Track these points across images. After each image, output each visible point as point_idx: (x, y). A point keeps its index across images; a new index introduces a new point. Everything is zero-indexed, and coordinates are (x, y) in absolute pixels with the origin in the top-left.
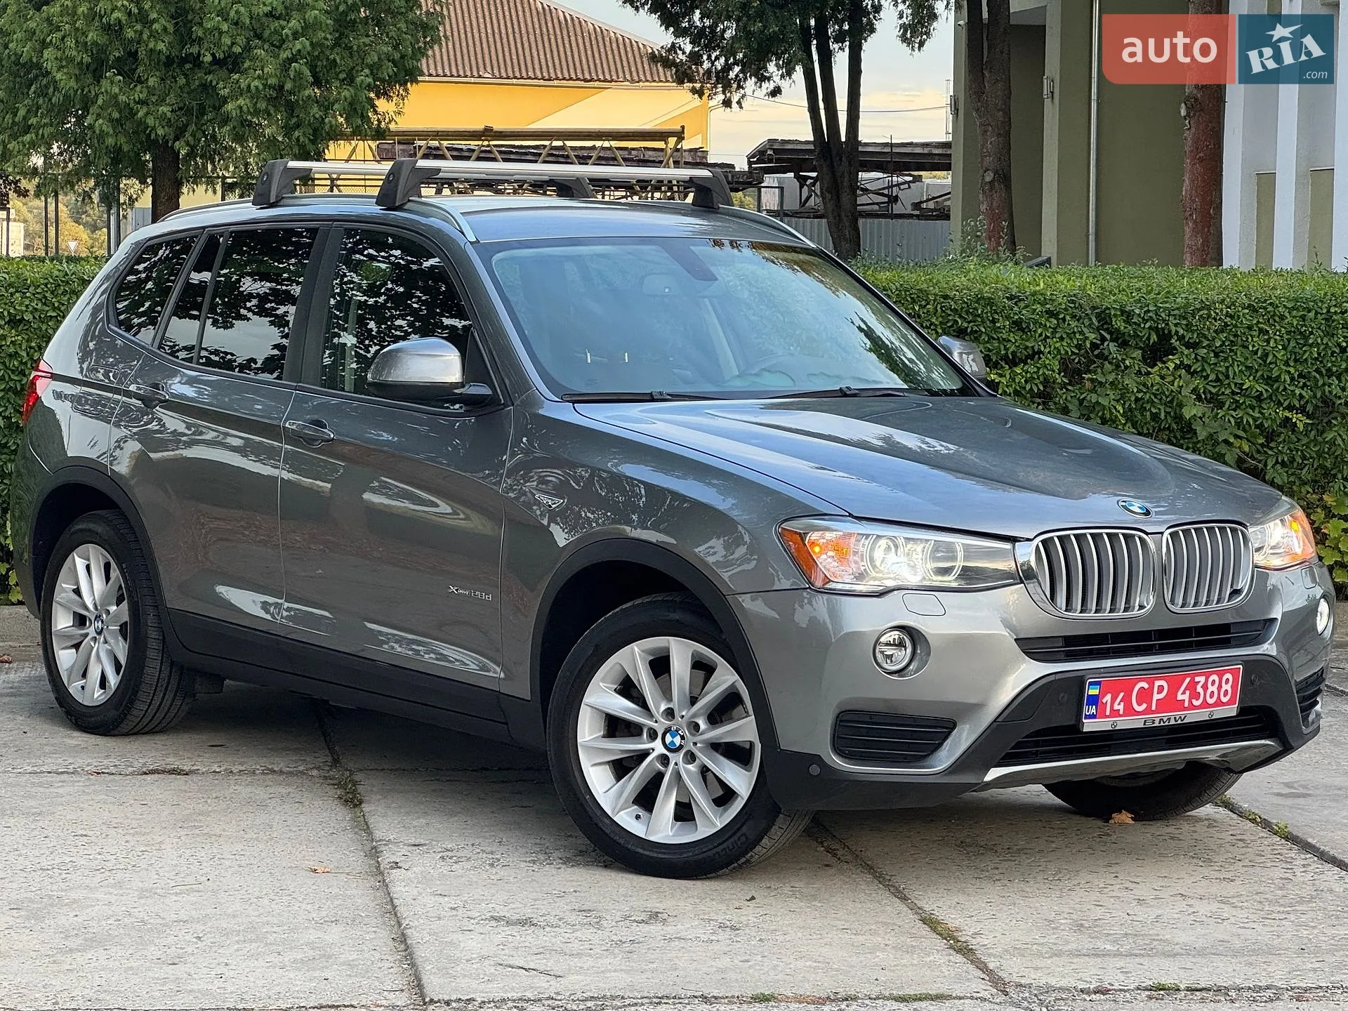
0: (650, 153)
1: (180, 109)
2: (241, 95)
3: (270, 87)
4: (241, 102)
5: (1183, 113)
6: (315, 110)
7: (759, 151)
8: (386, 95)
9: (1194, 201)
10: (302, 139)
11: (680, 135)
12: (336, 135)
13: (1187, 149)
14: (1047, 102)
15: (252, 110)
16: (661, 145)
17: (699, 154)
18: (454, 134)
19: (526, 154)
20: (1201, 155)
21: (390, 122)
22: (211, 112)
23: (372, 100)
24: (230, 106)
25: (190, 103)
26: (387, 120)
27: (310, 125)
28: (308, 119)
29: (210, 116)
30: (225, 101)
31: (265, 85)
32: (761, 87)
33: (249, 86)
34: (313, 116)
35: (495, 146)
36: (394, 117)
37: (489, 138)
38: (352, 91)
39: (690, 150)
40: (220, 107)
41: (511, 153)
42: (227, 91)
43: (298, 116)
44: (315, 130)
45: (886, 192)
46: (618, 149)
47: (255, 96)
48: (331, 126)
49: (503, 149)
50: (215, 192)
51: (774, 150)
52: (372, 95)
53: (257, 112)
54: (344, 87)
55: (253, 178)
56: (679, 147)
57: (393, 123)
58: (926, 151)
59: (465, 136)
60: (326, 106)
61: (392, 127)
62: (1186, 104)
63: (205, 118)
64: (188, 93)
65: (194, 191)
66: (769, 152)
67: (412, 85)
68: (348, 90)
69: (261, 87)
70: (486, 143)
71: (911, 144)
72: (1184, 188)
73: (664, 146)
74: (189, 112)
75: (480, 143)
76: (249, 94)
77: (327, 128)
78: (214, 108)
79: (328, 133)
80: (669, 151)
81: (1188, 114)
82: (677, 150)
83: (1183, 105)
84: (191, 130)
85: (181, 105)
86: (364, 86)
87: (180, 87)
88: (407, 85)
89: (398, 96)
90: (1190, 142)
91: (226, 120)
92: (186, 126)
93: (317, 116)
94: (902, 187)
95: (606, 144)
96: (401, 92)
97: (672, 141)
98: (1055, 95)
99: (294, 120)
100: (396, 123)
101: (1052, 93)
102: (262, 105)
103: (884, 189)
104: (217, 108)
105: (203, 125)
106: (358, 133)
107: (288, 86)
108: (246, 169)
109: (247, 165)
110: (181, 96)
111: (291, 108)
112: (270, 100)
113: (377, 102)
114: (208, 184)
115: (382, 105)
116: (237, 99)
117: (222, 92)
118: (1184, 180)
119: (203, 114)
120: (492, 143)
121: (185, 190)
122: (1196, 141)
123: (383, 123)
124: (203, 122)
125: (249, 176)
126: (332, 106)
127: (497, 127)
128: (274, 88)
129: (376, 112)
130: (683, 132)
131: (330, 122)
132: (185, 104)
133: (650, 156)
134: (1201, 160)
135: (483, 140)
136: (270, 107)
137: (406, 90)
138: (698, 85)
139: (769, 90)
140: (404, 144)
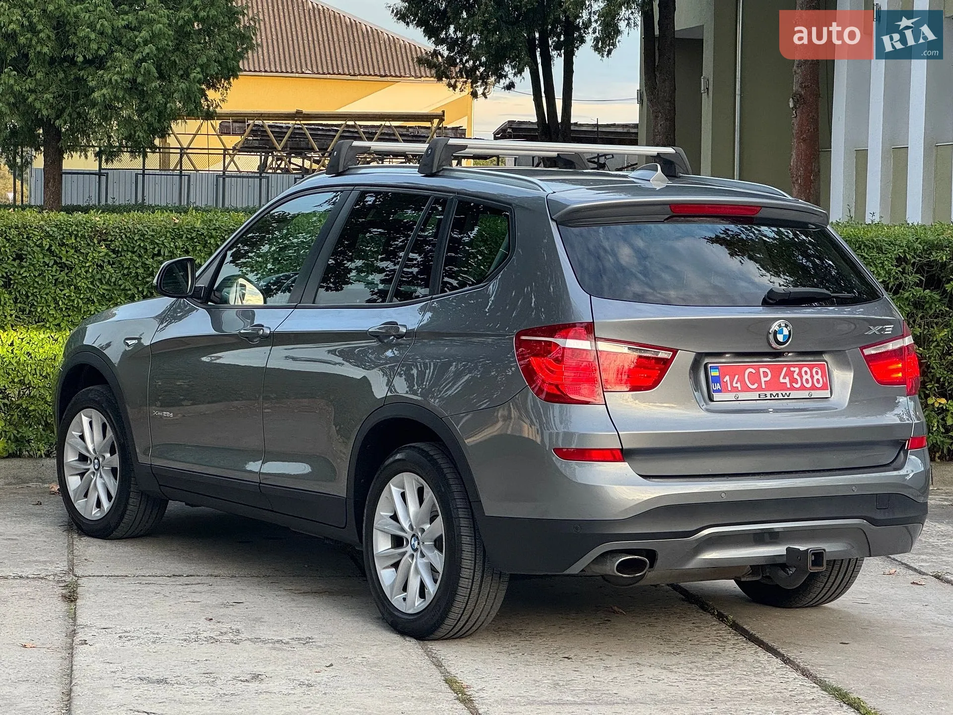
0: (423, 130)
1: (60, 96)
2: (105, 86)
3: (127, 80)
4: (104, 91)
5: (791, 105)
6: (160, 98)
7: (502, 129)
8: (214, 87)
9: (798, 170)
10: (149, 119)
11: (441, 118)
12: (176, 116)
13: (794, 132)
14: (704, 96)
15: (112, 97)
16: (428, 124)
17: (460, 131)
18: (273, 115)
19: (329, 130)
20: (804, 136)
21: (217, 107)
22: (83, 98)
23: (203, 90)
24: (96, 95)
25: (67, 91)
26: (214, 105)
27: (155, 108)
28: (154, 104)
29: (82, 101)
30: (93, 91)
31: (122, 79)
32: (499, 82)
33: (111, 80)
34: (158, 102)
35: (305, 124)
36: (220, 103)
37: (301, 119)
38: (187, 84)
39: (453, 128)
40: (90, 94)
41: (319, 130)
42: (94, 83)
43: (147, 102)
44: (160, 113)
45: (596, 160)
46: (396, 127)
47: (115, 86)
48: (172, 110)
49: (313, 127)
50: (86, 157)
51: (513, 129)
52: (204, 87)
53: (117, 98)
54: (182, 81)
55: (115, 147)
56: (441, 126)
57: (219, 108)
58: (625, 130)
59: (282, 117)
60: (169, 96)
61: (218, 110)
62: (793, 99)
63: (79, 102)
64: (67, 84)
65: (72, 156)
66: (509, 130)
67: (234, 79)
68: (184, 83)
69: (119, 81)
70: (298, 122)
71: (614, 125)
72: (792, 161)
73: (430, 126)
74: (66, 97)
75: (294, 122)
76: (111, 86)
77: (168, 111)
78: (86, 95)
79: (169, 115)
80: (433, 129)
81: (795, 106)
82: (439, 128)
83: (791, 99)
84: (68, 112)
85: (61, 93)
86: (196, 80)
87: (60, 80)
88: (230, 79)
89: (222, 88)
90: (796, 127)
91: (94, 104)
92: (64, 109)
93: (161, 102)
94: (607, 157)
95: (388, 124)
96: (225, 85)
97: (436, 121)
98: (709, 90)
99: (144, 105)
100: (221, 108)
101: (708, 89)
102: (120, 94)
103: (594, 158)
104: (87, 96)
105: (77, 108)
106: (191, 115)
107: (140, 80)
108: (109, 141)
109: (110, 137)
110: (61, 87)
111: (142, 95)
112: (127, 90)
113: (207, 92)
114: (81, 152)
115: (211, 94)
116: (102, 89)
117: (90, 84)
118: (792, 155)
119: (78, 100)
120: (302, 122)
121: (65, 156)
122: (801, 125)
123: (211, 108)
124: (77, 105)
125: (110, 145)
126: (173, 95)
127: (306, 110)
128: (130, 82)
129: (207, 100)
130: (443, 115)
131: (171, 107)
132: (64, 92)
133: (423, 133)
134: (804, 140)
135: (296, 120)
136: (127, 95)
137: (229, 83)
138: (453, 81)
139: (505, 85)
140: (240, 122)
